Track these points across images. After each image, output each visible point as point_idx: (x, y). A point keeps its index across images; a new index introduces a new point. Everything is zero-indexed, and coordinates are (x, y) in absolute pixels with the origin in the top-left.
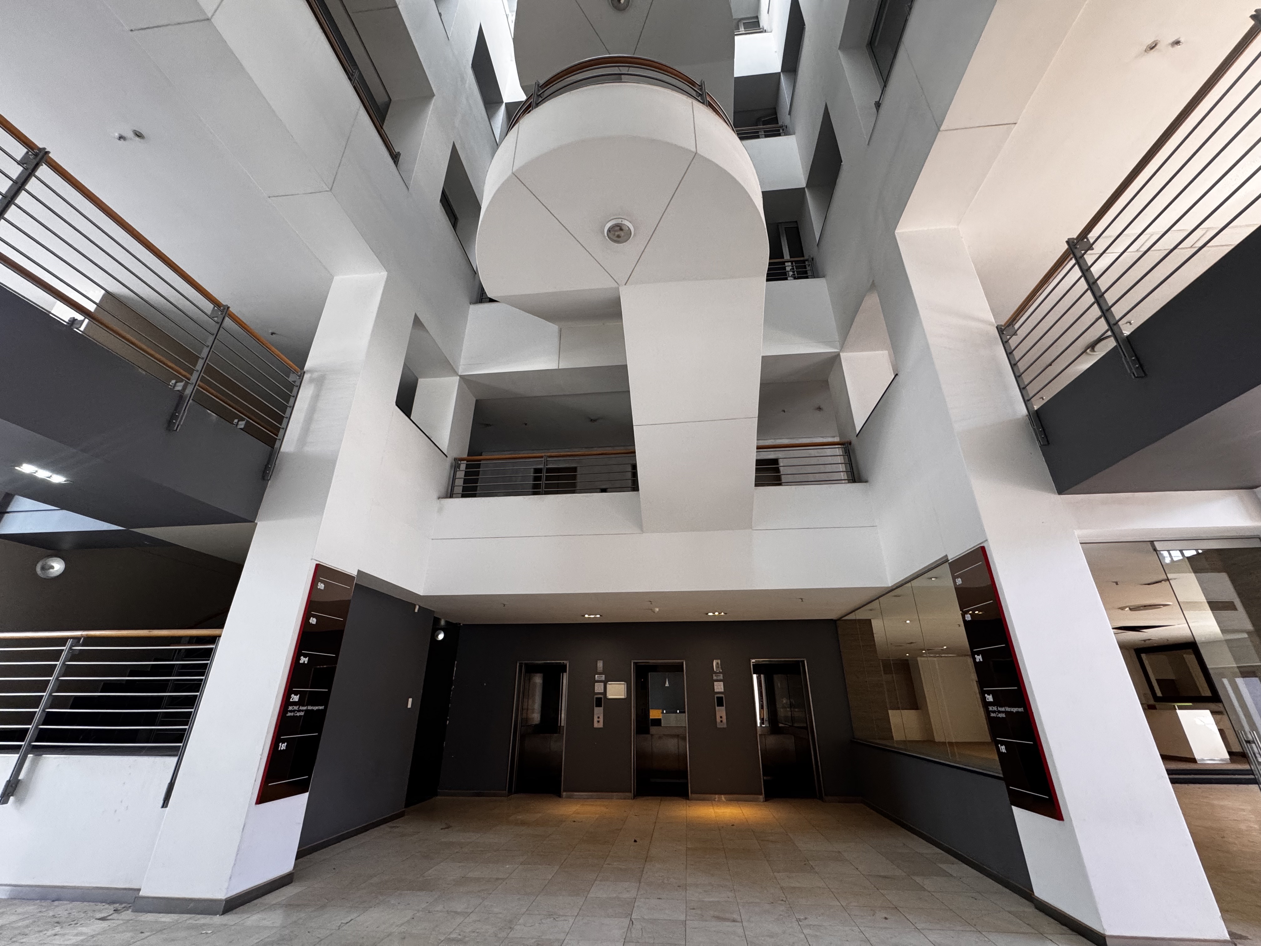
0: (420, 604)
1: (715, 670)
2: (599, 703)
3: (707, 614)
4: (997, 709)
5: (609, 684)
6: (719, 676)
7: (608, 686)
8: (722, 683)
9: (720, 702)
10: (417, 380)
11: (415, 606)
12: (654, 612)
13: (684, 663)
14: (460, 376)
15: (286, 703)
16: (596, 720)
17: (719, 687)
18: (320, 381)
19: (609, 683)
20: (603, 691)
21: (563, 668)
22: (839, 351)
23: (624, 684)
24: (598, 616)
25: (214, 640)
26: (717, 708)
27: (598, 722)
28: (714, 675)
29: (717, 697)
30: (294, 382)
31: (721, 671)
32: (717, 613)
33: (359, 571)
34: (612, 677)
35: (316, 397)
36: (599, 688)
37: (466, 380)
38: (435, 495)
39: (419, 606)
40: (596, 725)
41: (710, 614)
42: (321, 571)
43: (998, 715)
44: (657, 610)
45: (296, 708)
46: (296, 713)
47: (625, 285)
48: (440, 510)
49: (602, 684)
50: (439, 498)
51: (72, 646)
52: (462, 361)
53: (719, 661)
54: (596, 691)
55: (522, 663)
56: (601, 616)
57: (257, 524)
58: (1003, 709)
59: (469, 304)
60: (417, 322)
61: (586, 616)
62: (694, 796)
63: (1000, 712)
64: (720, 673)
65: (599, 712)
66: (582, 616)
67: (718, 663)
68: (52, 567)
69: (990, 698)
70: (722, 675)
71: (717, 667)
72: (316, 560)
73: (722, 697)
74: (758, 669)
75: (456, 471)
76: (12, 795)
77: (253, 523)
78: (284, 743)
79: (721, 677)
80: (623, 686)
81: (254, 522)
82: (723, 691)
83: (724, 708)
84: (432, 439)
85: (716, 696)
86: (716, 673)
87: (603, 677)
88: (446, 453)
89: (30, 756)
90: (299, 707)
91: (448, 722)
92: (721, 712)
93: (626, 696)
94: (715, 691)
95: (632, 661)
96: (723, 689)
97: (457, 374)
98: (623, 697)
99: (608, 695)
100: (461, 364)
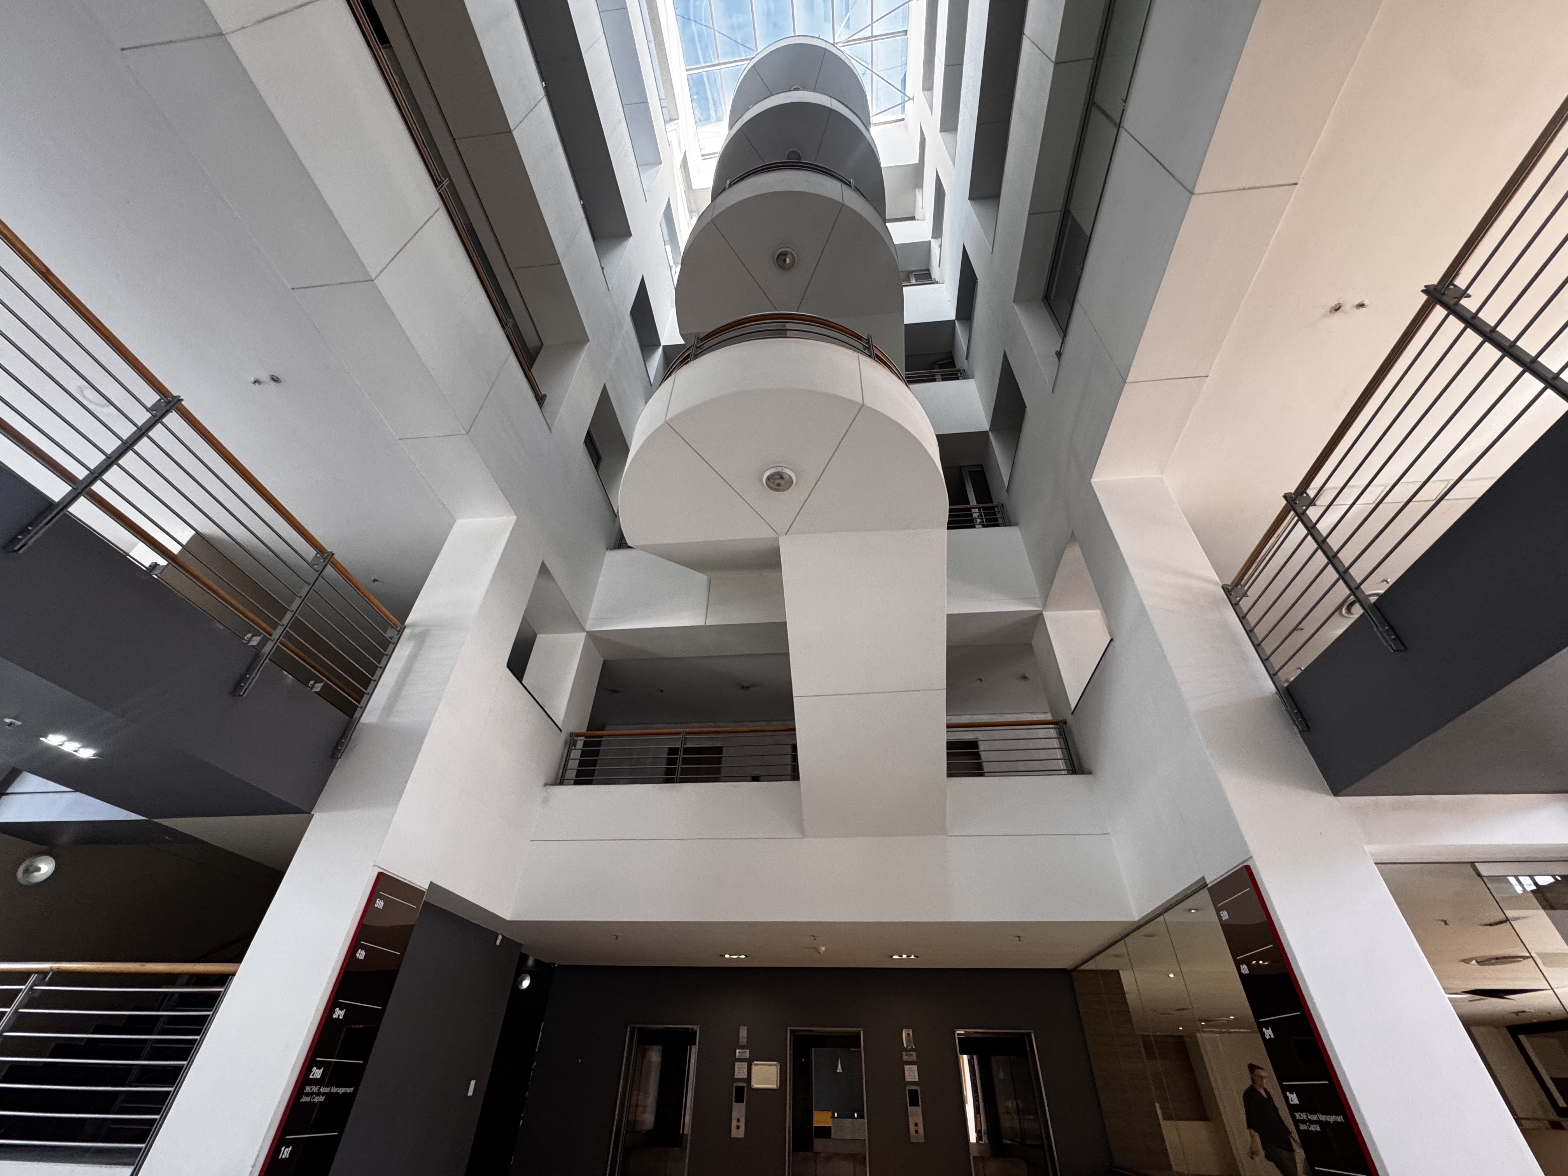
0: (503, 933)
1: (905, 1045)
2: (740, 1096)
3: (891, 957)
4: (1307, 1117)
5: (756, 1065)
6: (912, 1055)
7: (754, 1067)
8: (915, 1067)
9: (914, 1099)
10: (536, 636)
11: (496, 935)
12: (819, 953)
13: (862, 1032)
14: (588, 632)
15: (303, 1080)
16: (734, 1123)
17: (911, 1073)
18: (421, 638)
19: (755, 1062)
20: (745, 1076)
21: (689, 1038)
22: (1041, 609)
23: (776, 1065)
24: (743, 957)
25: (224, 979)
26: (910, 1109)
27: (738, 1127)
28: (904, 1053)
29: (909, 1091)
30: (391, 638)
31: (914, 1047)
32: (905, 956)
33: (432, 884)
34: (759, 1055)
35: (413, 657)
36: (740, 1071)
37: (594, 638)
38: (542, 780)
39: (503, 936)
40: (734, 1133)
41: (896, 957)
42: (382, 883)
43: (1310, 1127)
44: (823, 949)
45: (315, 1089)
46: (314, 1098)
47: (786, 534)
48: (546, 801)
49: (746, 1064)
50: (546, 785)
51: (35, 984)
52: (592, 615)
53: (910, 1032)
54: (737, 1075)
55: (635, 1028)
56: (746, 956)
57: (313, 815)
58: (1314, 1118)
59: (605, 549)
60: (544, 570)
61: (727, 956)
63: (1312, 1122)
64: (912, 1050)
65: (739, 1110)
66: (721, 956)
67: (908, 1035)
68: (39, 869)
69: (1294, 1099)
70: (914, 1053)
71: (908, 1041)
72: (379, 868)
73: (916, 1091)
74: (967, 1046)
75: (571, 750)
77: (308, 815)
78: (288, 1147)
79: (914, 1057)
80: (775, 1067)
81: (310, 813)
82: (917, 1080)
83: (919, 1109)
84: (545, 709)
85: (908, 1088)
86: (906, 1050)
87: (747, 1054)
88: (560, 727)
90: (320, 1088)
91: (521, 1121)
92: (916, 1116)
93: (779, 1084)
94: (907, 1080)
95: (789, 1028)
96: (917, 1077)
97: (584, 630)
98: (774, 1086)
99: (753, 1083)
100: (590, 618)
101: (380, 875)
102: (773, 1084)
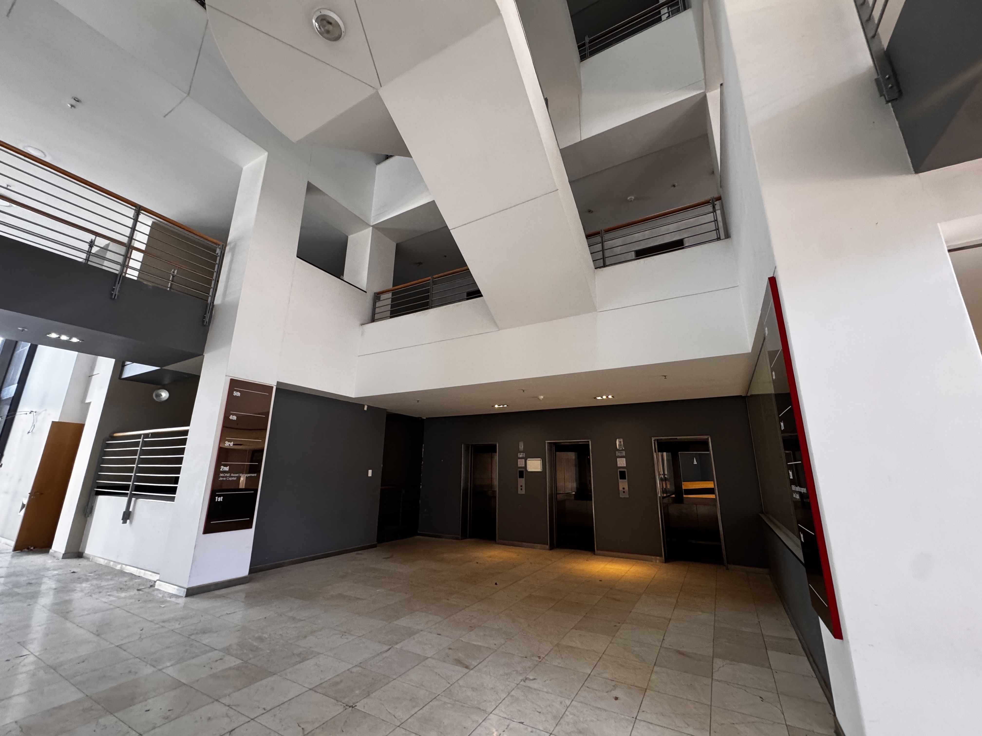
0: (368, 404)
1: (618, 448)
2: (521, 475)
3: (595, 398)
4: (795, 489)
6: (622, 453)
7: (528, 462)
8: (624, 459)
9: (623, 475)
10: (347, 237)
11: (364, 406)
12: (540, 400)
13: (590, 442)
14: (373, 226)
15: (217, 472)
16: (519, 488)
17: (622, 462)
18: (233, 250)
19: (529, 459)
20: (524, 466)
21: (492, 449)
22: (705, 91)
23: (540, 460)
24: (505, 406)
25: (186, 433)
26: (620, 481)
27: (521, 489)
28: (617, 452)
29: (620, 471)
30: (217, 254)
31: (624, 448)
32: (610, 397)
33: (278, 382)
34: (530, 455)
35: (231, 261)
36: (521, 463)
37: (379, 228)
38: (358, 323)
39: (368, 406)
40: (520, 492)
41: (599, 398)
42: (234, 384)
43: (796, 495)
44: (542, 397)
45: (228, 475)
46: (228, 478)
48: (363, 334)
49: (524, 460)
50: (362, 324)
51: (143, 438)
52: (373, 213)
53: (622, 440)
54: (519, 466)
55: (467, 445)
56: (507, 406)
57: (204, 356)
59: (376, 165)
60: (311, 188)
61: (496, 406)
62: (599, 552)
63: (797, 493)
64: (623, 450)
65: (522, 482)
66: (493, 406)
67: (620, 442)
68: (161, 395)
69: (791, 475)
70: (624, 452)
71: (620, 445)
72: (231, 376)
73: (625, 472)
74: (662, 447)
75: (376, 303)
76: (128, 519)
77: (201, 356)
78: (221, 497)
79: (624, 454)
80: (540, 461)
82: (625, 466)
83: (626, 480)
85: (619, 470)
86: (618, 450)
87: (524, 455)
88: (365, 290)
89: (133, 499)
90: (231, 475)
91: (421, 486)
92: (623, 485)
93: (542, 469)
94: (618, 466)
95: (546, 441)
96: (625, 464)
97: (370, 226)
98: (540, 470)
99: (528, 469)
100: (372, 216)
101: (231, 380)
102: (539, 469)
